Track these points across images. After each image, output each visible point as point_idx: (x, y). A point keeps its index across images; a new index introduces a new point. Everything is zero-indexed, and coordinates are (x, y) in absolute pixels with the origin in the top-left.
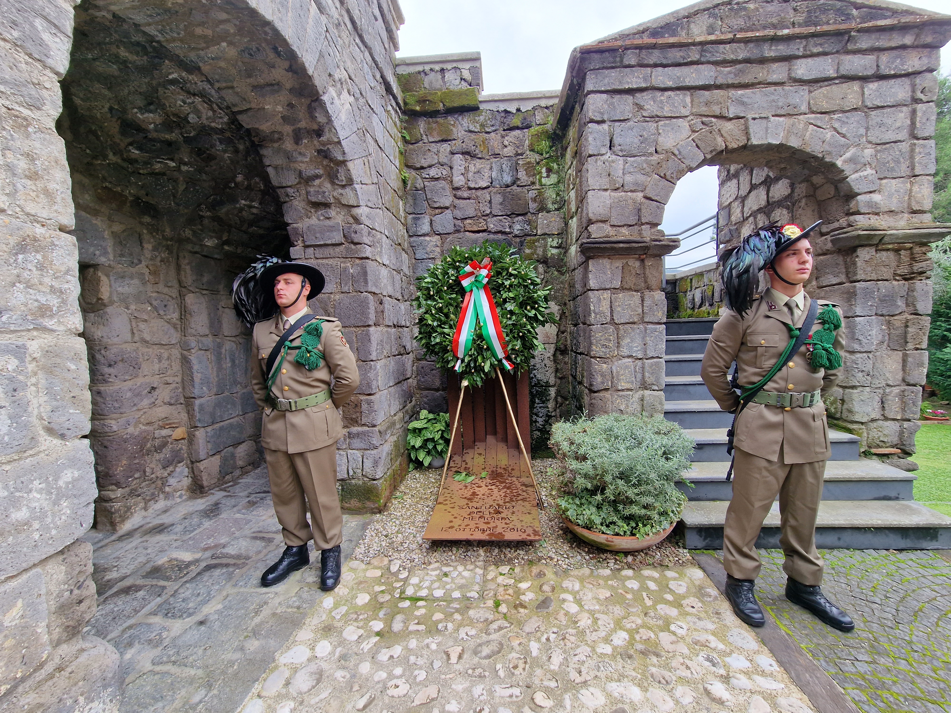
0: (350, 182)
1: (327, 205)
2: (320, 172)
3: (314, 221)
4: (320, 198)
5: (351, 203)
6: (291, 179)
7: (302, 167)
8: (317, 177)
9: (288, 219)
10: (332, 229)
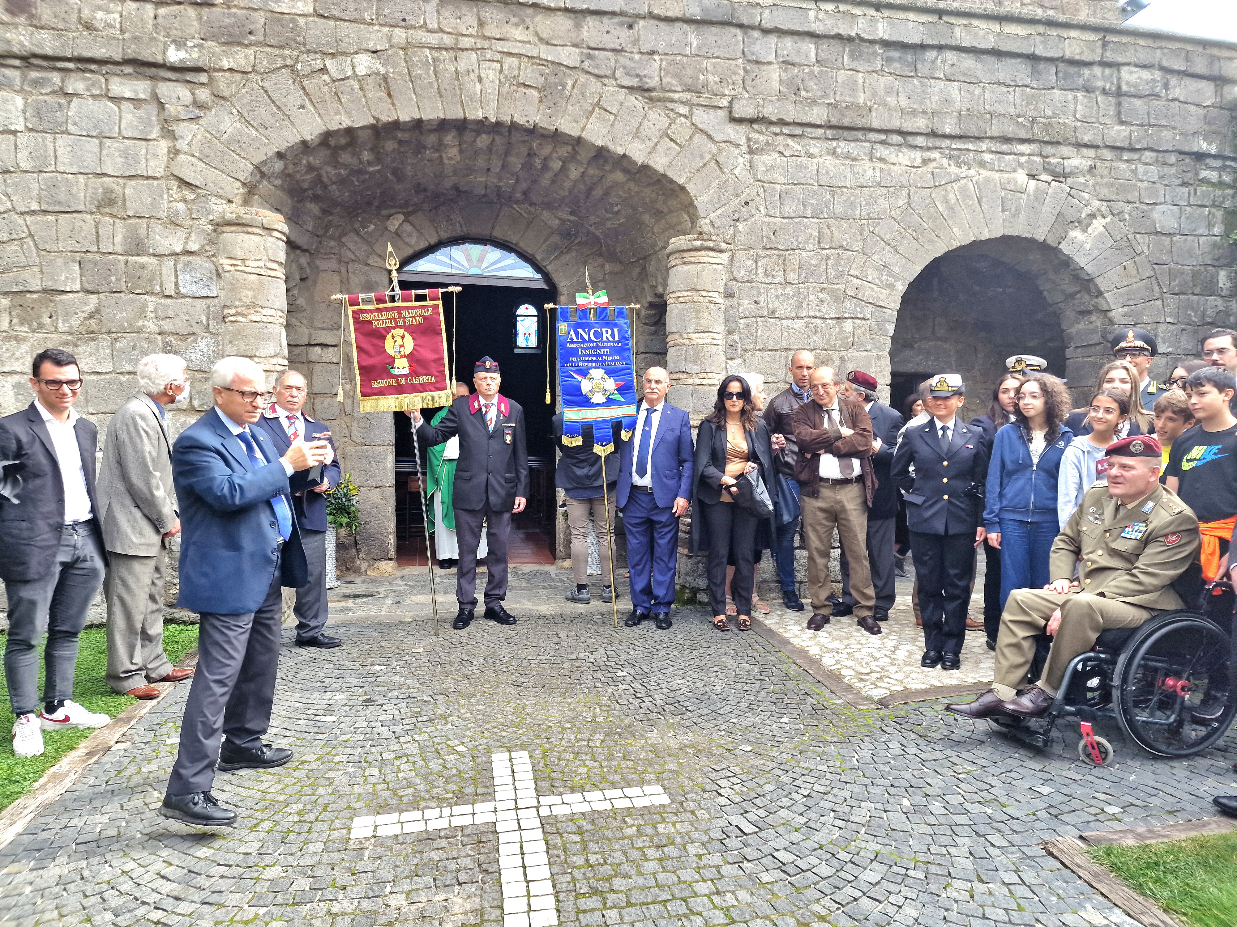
0: (1100, 294)
1: (1089, 312)
2: (1078, 289)
3: (1081, 326)
4: (1082, 308)
5: (1105, 308)
6: (1060, 297)
7: (1065, 287)
8: (1077, 293)
9: (1064, 327)
10: (1094, 331)
